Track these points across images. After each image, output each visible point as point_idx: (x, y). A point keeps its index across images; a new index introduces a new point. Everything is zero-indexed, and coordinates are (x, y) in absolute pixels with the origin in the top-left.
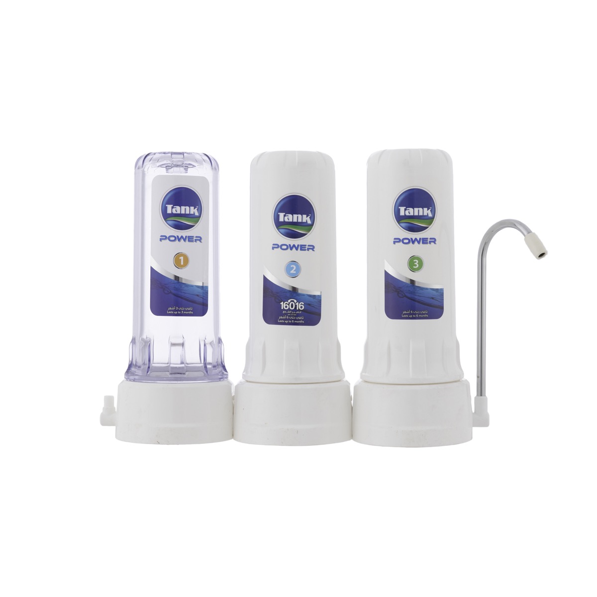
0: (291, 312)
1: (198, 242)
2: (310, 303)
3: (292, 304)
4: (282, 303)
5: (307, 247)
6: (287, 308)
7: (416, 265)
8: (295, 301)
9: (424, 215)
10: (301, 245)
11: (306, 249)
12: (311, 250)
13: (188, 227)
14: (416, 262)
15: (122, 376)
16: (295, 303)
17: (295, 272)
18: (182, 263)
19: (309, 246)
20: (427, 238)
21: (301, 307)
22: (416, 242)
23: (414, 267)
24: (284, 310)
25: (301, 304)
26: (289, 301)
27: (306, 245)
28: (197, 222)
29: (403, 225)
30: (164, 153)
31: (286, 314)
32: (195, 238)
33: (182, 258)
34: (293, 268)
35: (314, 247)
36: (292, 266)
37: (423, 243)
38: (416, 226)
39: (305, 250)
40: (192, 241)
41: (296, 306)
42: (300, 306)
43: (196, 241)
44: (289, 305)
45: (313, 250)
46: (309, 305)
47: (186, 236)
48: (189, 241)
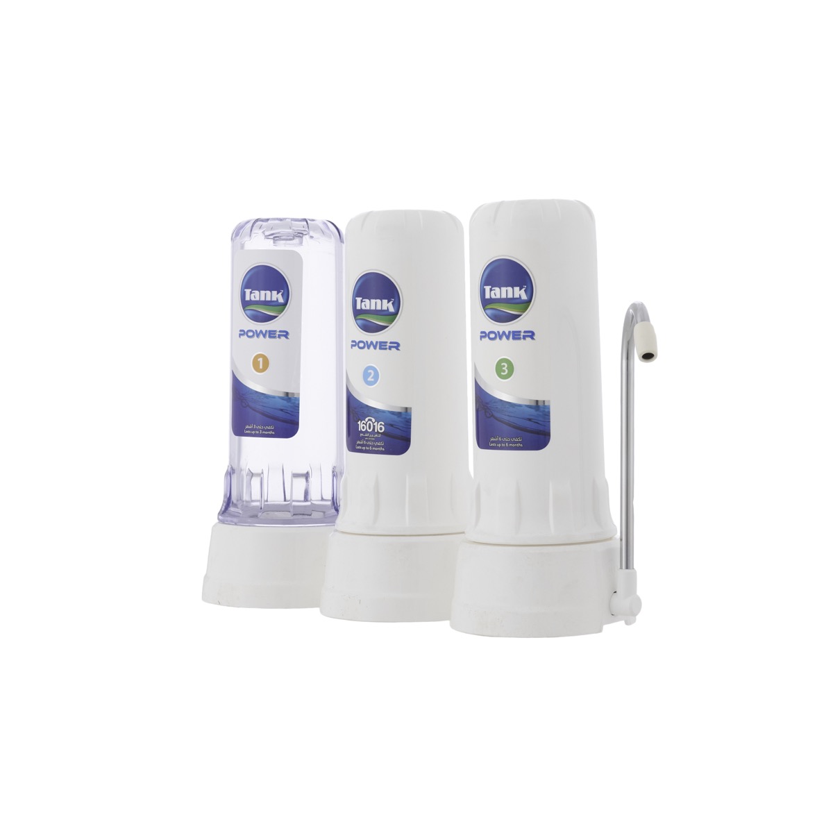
0: (368, 435)
1: (283, 338)
2: (392, 423)
3: (370, 424)
4: (359, 423)
5: (388, 344)
6: (365, 430)
7: (504, 371)
8: (373, 420)
9: (515, 297)
10: (381, 343)
11: (388, 347)
12: (394, 349)
13: (269, 318)
14: (504, 366)
15: (214, 518)
16: (373, 423)
17: (373, 380)
18: (261, 367)
19: (391, 343)
20: (520, 332)
21: (381, 429)
22: (504, 337)
23: (502, 373)
24: (361, 432)
25: (381, 424)
26: (367, 419)
27: (386, 342)
28: (282, 312)
29: (489, 312)
30: (281, 220)
31: (363, 437)
32: (278, 333)
33: (261, 360)
34: (371, 373)
35: (398, 344)
36: (369, 371)
37: (514, 338)
38: (504, 314)
39: (386, 349)
40: (275, 337)
41: (374, 426)
42: (379, 427)
43: (279, 336)
44: (366, 425)
45: (398, 349)
46: (392, 425)
47: (266, 331)
48: (270, 337)
